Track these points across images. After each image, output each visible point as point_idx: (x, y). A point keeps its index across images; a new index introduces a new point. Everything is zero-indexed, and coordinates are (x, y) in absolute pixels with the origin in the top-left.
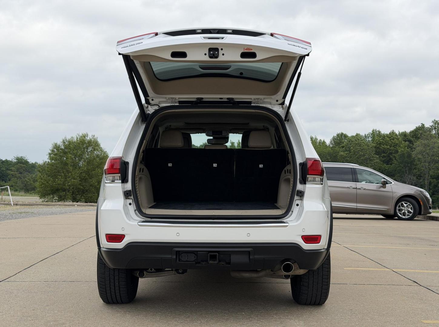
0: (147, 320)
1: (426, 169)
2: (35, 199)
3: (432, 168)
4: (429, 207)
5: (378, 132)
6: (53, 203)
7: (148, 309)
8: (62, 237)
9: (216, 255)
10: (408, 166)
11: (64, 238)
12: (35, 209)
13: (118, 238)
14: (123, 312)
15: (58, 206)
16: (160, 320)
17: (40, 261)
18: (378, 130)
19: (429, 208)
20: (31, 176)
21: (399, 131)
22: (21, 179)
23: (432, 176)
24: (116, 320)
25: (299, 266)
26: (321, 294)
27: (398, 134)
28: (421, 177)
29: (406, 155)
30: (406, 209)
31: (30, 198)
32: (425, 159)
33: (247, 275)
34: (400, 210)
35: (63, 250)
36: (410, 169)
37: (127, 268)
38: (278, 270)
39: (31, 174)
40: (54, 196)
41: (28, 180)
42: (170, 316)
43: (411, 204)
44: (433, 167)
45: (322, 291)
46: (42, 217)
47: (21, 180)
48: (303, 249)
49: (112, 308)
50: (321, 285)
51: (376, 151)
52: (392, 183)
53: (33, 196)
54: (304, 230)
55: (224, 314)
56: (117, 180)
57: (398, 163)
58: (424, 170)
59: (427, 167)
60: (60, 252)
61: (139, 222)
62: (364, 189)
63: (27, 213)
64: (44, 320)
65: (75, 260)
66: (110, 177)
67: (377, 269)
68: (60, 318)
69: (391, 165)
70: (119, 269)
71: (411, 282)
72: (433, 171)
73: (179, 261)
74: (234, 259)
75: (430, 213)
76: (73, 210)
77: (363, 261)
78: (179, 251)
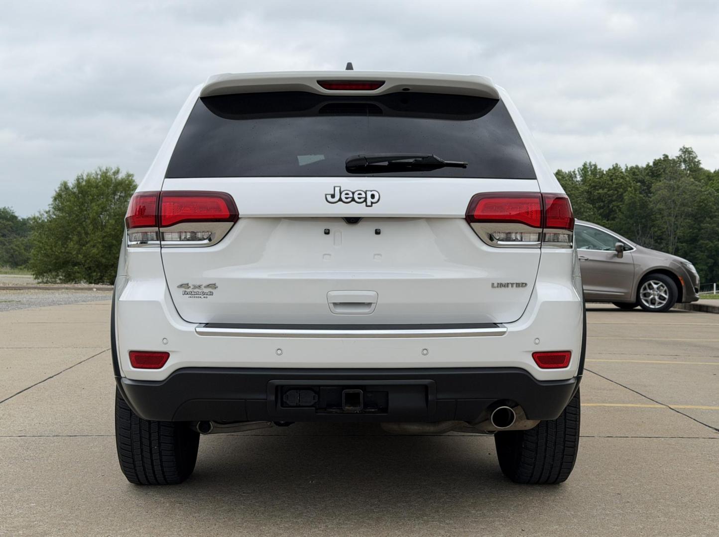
0: (217, 524)
1: (671, 226)
2: (26, 278)
3: (680, 225)
4: (696, 289)
5: (593, 167)
6: (56, 286)
7: (219, 498)
8: (62, 346)
9: (358, 394)
10: (641, 222)
11: (66, 348)
12: (25, 296)
13: (156, 359)
14: (168, 505)
15: (63, 290)
16: (243, 524)
17: (17, 394)
18: (594, 164)
19: (694, 291)
20: (20, 240)
21: (627, 165)
22: (5, 245)
23: (680, 238)
24: (154, 523)
25: (525, 413)
26: (561, 464)
27: (624, 170)
28: (663, 239)
29: (639, 204)
30: (655, 293)
31: (20, 278)
32: (670, 211)
33: (414, 428)
34: (645, 295)
35: (61, 372)
36: (645, 227)
37: (173, 421)
38: (483, 421)
39: (21, 237)
40: (58, 273)
41: (16, 248)
42: (263, 514)
43: (665, 284)
44: (682, 224)
45: (562, 458)
46: (33, 309)
47: (4, 247)
48: (535, 379)
49: (146, 494)
50: (562, 447)
51: (590, 198)
52: (632, 249)
53: (25, 273)
54: (537, 341)
55: (371, 506)
56: (152, 240)
57: (625, 218)
58: (667, 228)
59: (673, 225)
60: (55, 375)
61: (197, 327)
62: (586, 260)
63: (9, 302)
64: (7, 525)
65: (81, 391)
66: (138, 232)
67: (641, 406)
68: (41, 521)
69: (615, 220)
70: (159, 422)
71: (712, 432)
72: (682, 230)
73: (282, 406)
74: (396, 401)
75: (697, 299)
76: (90, 297)
77: (611, 390)
78: (282, 386)
